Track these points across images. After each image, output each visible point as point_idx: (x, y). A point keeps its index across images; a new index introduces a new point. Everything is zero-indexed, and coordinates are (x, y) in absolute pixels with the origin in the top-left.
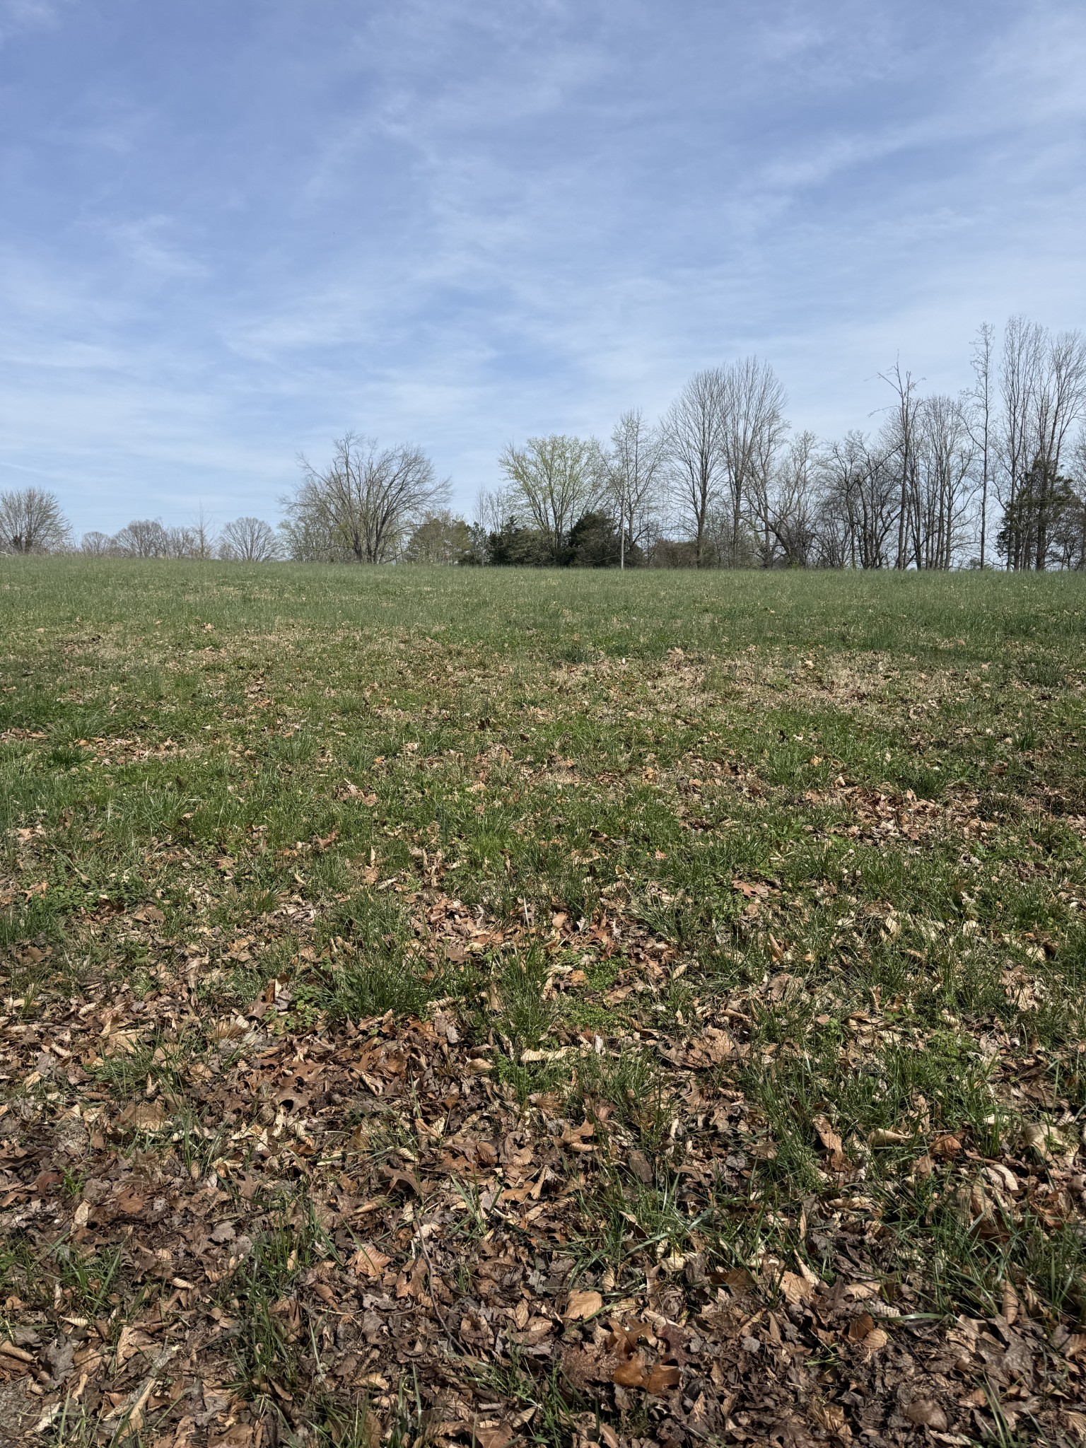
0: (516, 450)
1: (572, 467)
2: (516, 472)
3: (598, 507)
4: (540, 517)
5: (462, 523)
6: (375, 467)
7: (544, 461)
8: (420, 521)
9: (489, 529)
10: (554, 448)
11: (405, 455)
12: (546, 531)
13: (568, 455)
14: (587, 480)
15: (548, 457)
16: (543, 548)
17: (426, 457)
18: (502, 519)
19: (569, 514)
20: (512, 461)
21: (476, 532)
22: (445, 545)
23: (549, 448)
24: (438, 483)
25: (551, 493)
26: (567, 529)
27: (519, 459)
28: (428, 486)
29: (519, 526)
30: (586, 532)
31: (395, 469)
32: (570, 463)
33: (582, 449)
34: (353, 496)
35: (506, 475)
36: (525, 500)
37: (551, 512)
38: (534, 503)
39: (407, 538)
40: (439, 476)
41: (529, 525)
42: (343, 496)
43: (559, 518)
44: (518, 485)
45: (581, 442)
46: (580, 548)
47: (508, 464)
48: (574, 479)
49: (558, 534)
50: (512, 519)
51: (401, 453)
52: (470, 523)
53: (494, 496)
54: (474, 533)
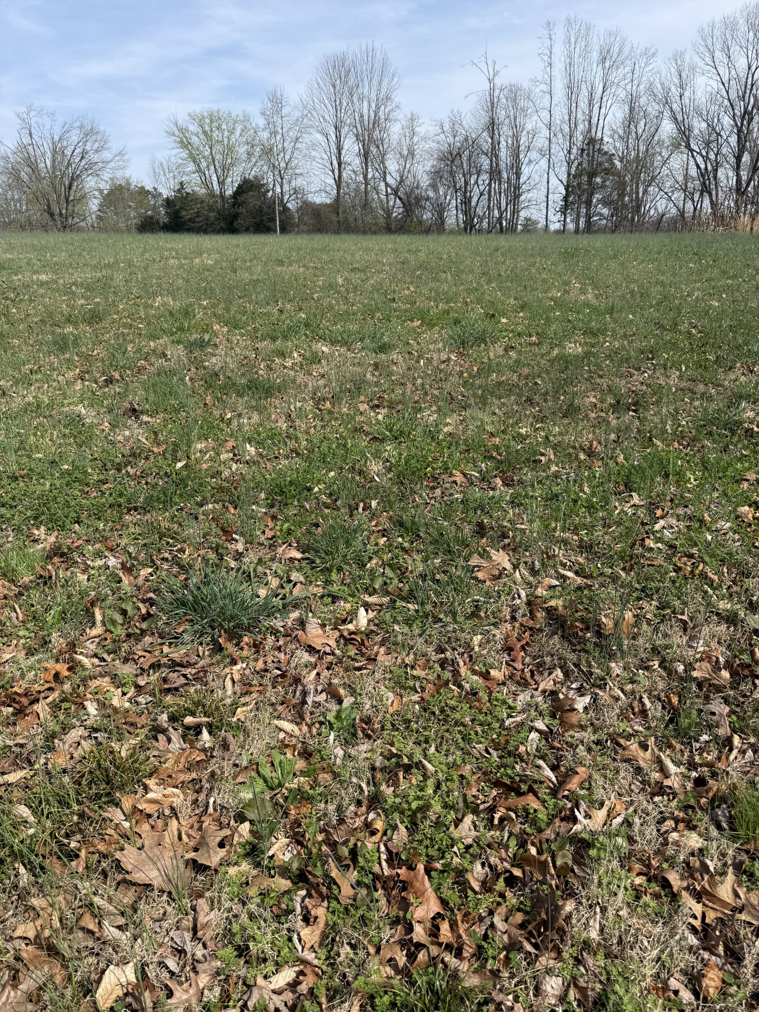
0: (180, 122)
1: (229, 140)
2: (181, 142)
3: (253, 173)
4: (206, 184)
5: (143, 188)
6: (56, 138)
7: (205, 132)
8: (106, 187)
9: (166, 193)
10: (212, 122)
11: (81, 127)
12: (212, 194)
13: (224, 127)
14: (242, 150)
15: (207, 128)
16: (211, 209)
17: (102, 128)
18: (174, 184)
19: (229, 180)
20: (177, 133)
21: (156, 195)
22: (130, 207)
23: (208, 121)
24: (115, 150)
25: (214, 161)
26: (229, 192)
27: (181, 130)
28: (107, 155)
29: (189, 190)
30: (245, 196)
31: (75, 139)
32: (226, 134)
33: (236, 122)
34: (42, 165)
35: (174, 145)
36: (191, 167)
37: (214, 178)
38: (199, 170)
39: (96, 202)
40: (115, 146)
41: (196, 189)
42: (32, 165)
43: (221, 183)
44: (184, 154)
45: (233, 115)
46: (242, 210)
47: (174, 135)
48: (230, 149)
49: (222, 196)
50: (181, 183)
51: (78, 124)
52: (149, 187)
53: (165, 164)
54: (154, 197)
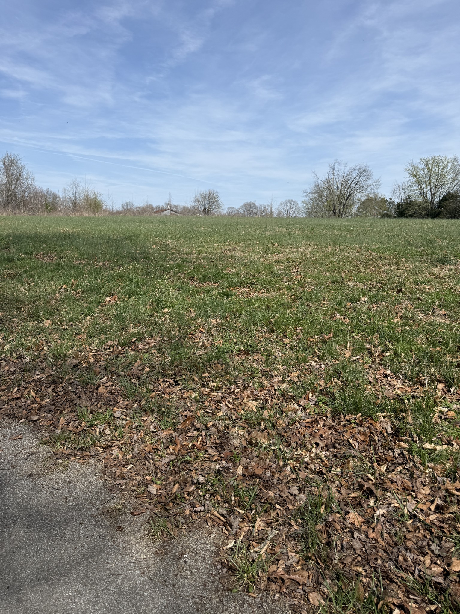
0: (414, 164)
1: (442, 171)
2: (413, 174)
3: (454, 189)
4: (423, 194)
5: (384, 198)
6: (346, 175)
7: (428, 168)
8: (363, 198)
9: (397, 201)
10: (434, 162)
11: (360, 169)
12: (426, 201)
13: (440, 165)
14: (450, 177)
15: (430, 166)
16: (424, 209)
17: (370, 169)
18: (404, 196)
19: (438, 193)
20: (411, 169)
21: (391, 202)
22: (375, 208)
23: (431, 162)
24: (374, 180)
25: (430, 183)
26: (437, 200)
27: (414, 168)
28: (369, 182)
29: (412, 199)
30: (447, 202)
31: (355, 175)
32: (441, 168)
33: (448, 162)
34: (335, 188)
35: (408, 176)
36: (416, 187)
37: (429, 192)
38: (421, 189)
39: (357, 206)
40: (375, 177)
41: (417, 199)
42: (330, 188)
43: (433, 195)
44: (413, 180)
45: (448, 158)
46: (443, 209)
47: (409, 170)
48: (443, 176)
49: (432, 203)
50: (409, 196)
51: (358, 167)
52: (388, 198)
53: (401, 185)
54: (389, 203)
